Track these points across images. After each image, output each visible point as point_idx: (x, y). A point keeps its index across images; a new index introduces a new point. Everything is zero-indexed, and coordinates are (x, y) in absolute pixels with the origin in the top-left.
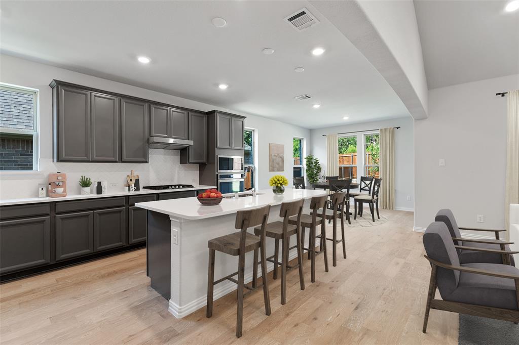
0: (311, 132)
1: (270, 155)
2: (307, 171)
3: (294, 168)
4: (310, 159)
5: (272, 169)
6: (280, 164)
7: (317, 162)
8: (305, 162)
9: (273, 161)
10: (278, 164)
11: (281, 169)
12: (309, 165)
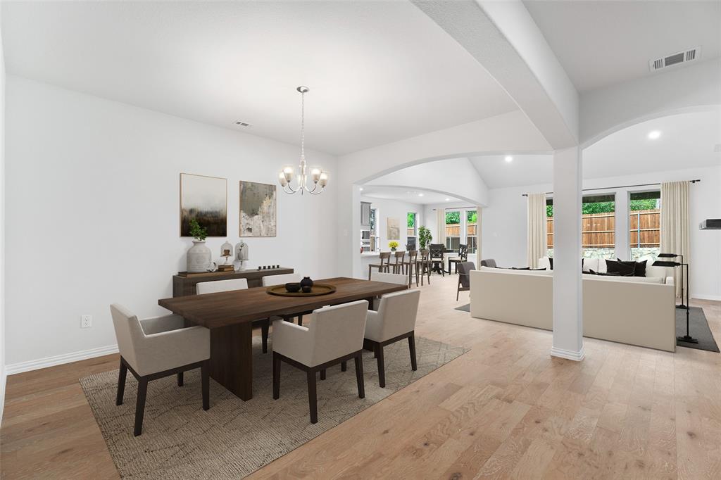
0: (423, 207)
1: (388, 227)
2: (420, 239)
3: (408, 238)
4: (422, 230)
5: (390, 238)
6: (397, 233)
7: (428, 232)
8: (418, 231)
9: (390, 232)
10: (395, 234)
11: (397, 238)
12: (422, 235)
